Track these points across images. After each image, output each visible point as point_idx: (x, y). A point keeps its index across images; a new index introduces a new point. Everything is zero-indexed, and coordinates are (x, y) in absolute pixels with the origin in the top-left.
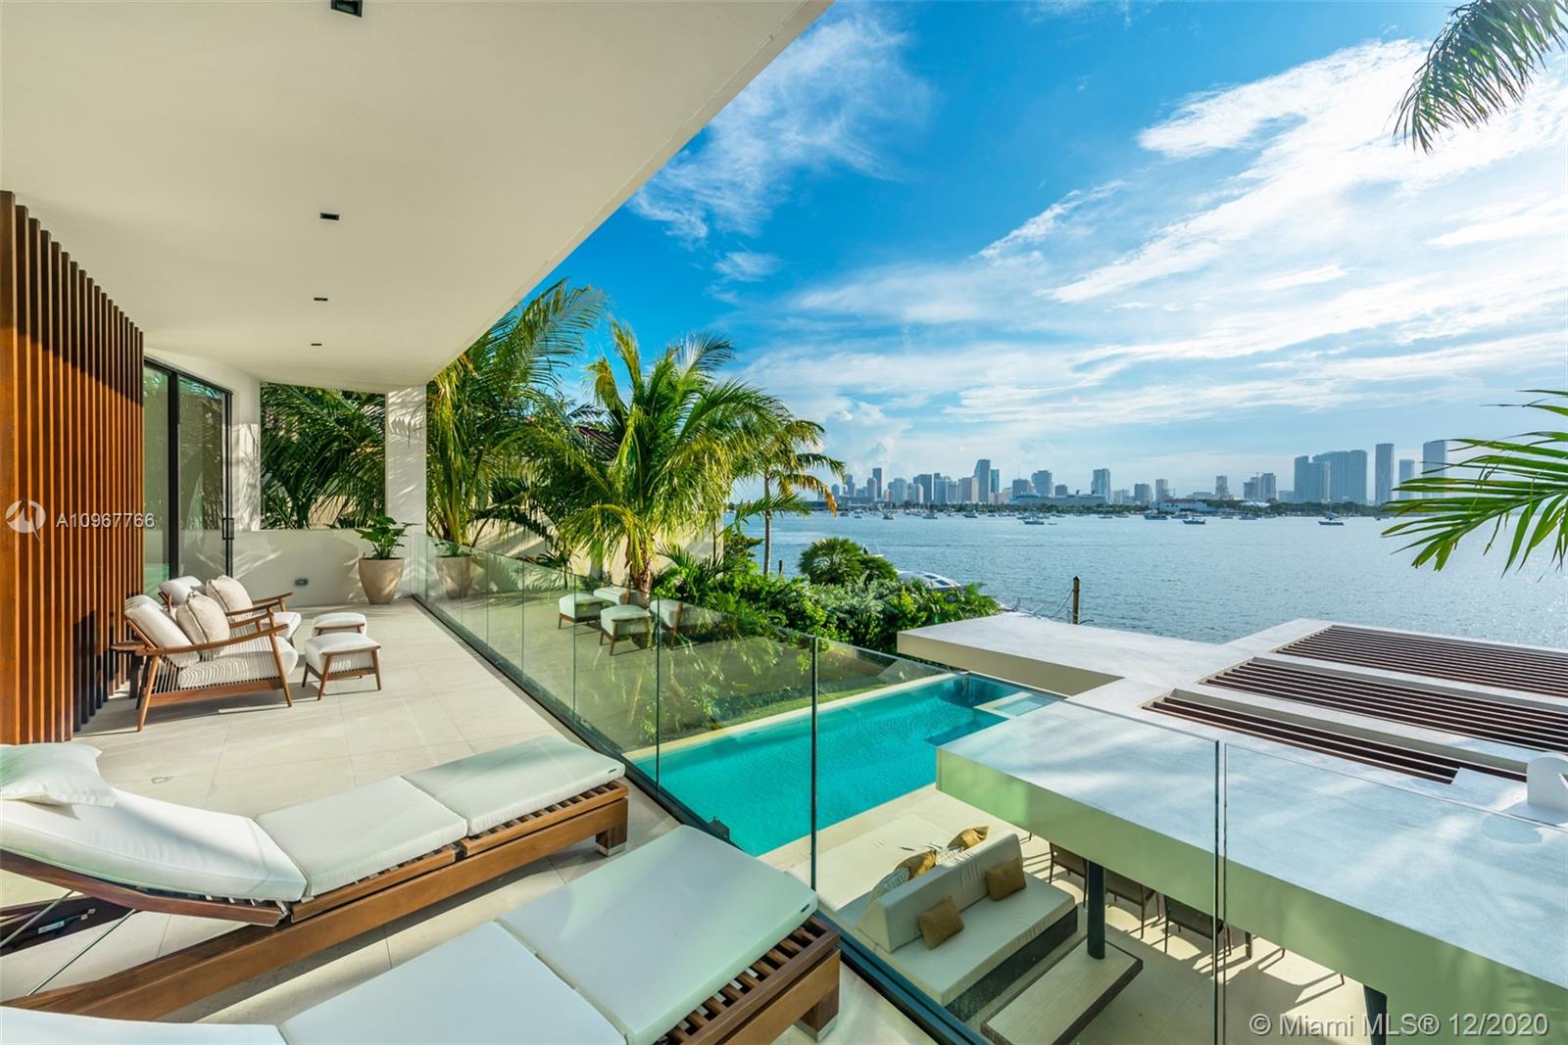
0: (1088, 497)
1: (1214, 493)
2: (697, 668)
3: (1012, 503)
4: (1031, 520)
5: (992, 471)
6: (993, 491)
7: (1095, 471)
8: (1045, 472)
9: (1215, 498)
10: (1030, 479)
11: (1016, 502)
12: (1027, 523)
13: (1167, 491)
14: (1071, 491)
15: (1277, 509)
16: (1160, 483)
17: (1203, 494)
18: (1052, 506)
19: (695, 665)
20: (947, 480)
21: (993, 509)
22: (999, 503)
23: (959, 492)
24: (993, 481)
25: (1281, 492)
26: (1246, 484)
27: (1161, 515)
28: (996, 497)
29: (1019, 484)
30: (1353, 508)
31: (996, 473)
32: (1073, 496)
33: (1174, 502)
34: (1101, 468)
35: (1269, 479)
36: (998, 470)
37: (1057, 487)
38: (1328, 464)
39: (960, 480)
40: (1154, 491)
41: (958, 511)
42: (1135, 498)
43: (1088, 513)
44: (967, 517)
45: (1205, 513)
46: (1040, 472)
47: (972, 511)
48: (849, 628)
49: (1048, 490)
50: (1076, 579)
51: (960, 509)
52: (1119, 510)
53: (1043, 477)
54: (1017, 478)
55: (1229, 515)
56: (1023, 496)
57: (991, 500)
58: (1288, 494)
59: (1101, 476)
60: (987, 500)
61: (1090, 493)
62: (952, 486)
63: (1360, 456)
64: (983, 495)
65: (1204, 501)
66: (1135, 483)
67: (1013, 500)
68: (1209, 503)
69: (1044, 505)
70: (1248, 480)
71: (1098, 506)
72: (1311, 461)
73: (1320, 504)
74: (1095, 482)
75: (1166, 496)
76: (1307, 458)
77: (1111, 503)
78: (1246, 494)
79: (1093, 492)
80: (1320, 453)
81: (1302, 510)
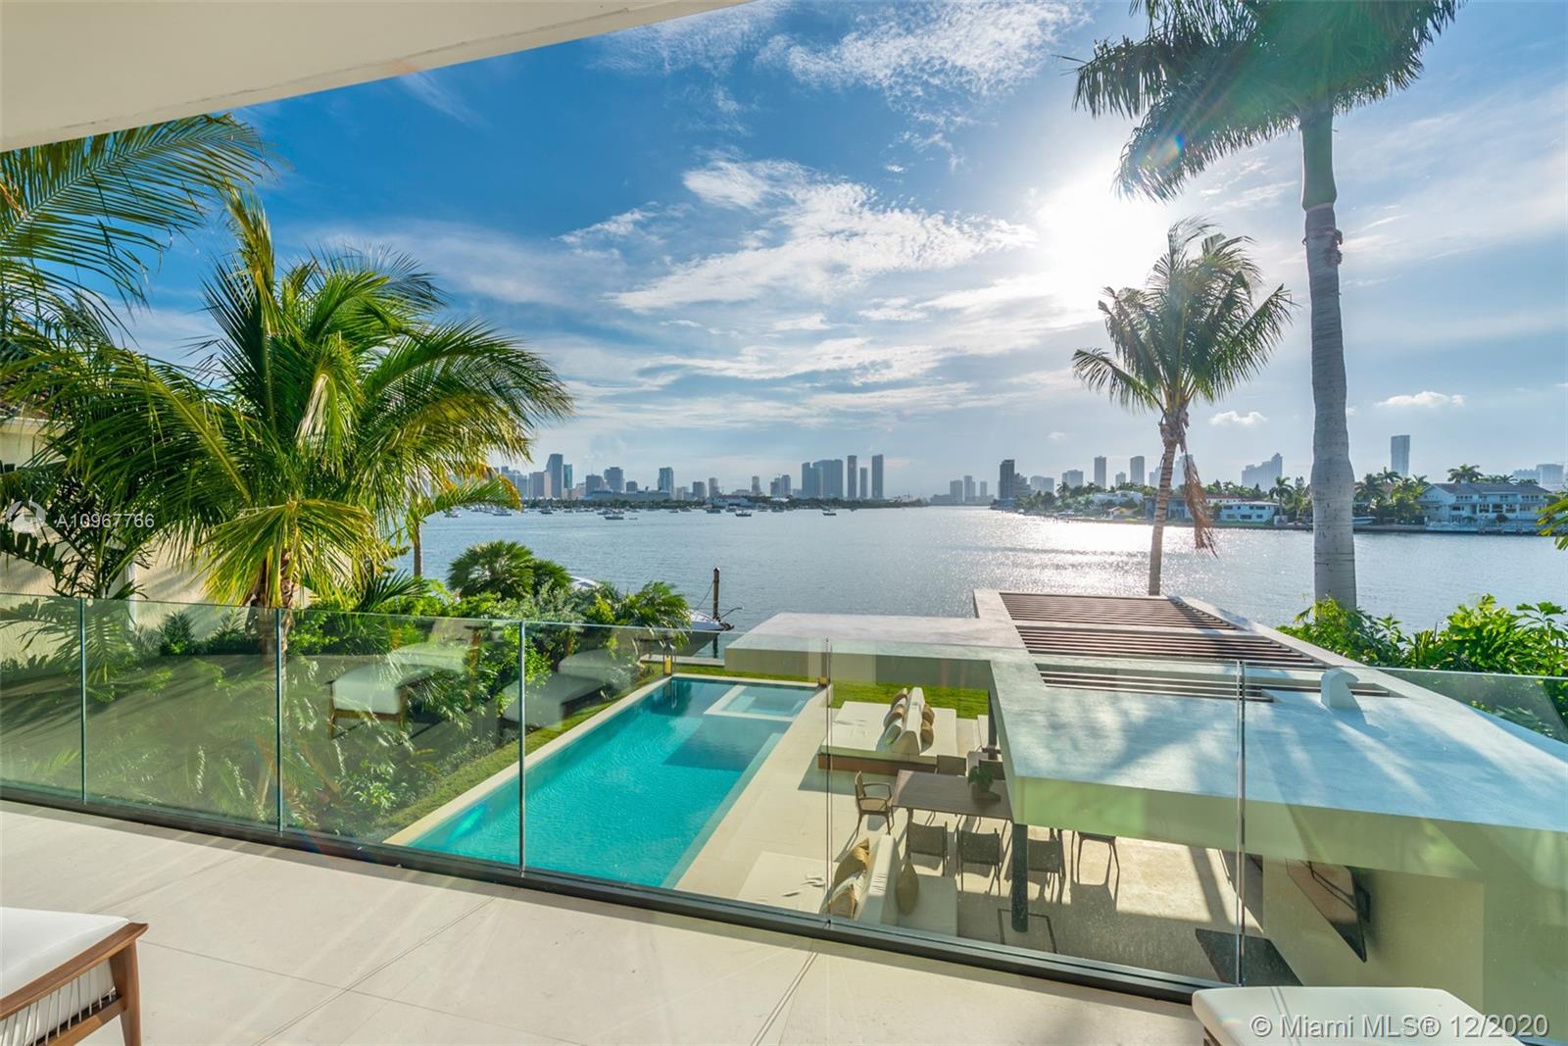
0: (652, 493)
1: (751, 490)
2: (385, 744)
3: (586, 499)
4: (611, 516)
5: (565, 466)
6: (566, 486)
7: (661, 470)
8: (617, 468)
9: (752, 495)
10: (602, 475)
11: (589, 498)
12: (608, 518)
13: (716, 488)
14: (641, 487)
15: (794, 504)
16: (712, 481)
17: (743, 491)
18: (625, 502)
19: (381, 740)
20: (516, 474)
21: (569, 505)
22: (574, 499)
23: (530, 488)
24: (566, 476)
25: (794, 490)
26: (772, 484)
27: (715, 509)
28: (570, 492)
29: (592, 480)
30: (838, 503)
31: (568, 469)
32: (642, 492)
33: (724, 497)
34: (665, 467)
35: (786, 478)
36: (571, 466)
37: (628, 484)
38: (821, 468)
39: (530, 474)
40: (707, 487)
41: (531, 507)
42: (693, 495)
43: (658, 508)
44: (543, 513)
45: (748, 507)
46: (612, 468)
47: (547, 506)
48: (547, 651)
49: (619, 486)
50: (716, 570)
51: (534, 505)
52: (682, 505)
53: (614, 474)
54: (590, 474)
55: (763, 509)
56: (597, 492)
57: (565, 495)
58: (799, 491)
59: (666, 474)
60: (559, 495)
61: (656, 489)
62: (522, 480)
63: (840, 462)
64: (556, 490)
65: (746, 497)
66: (693, 481)
67: (587, 496)
68: (749, 498)
69: (617, 501)
70: (773, 481)
71: (666, 501)
72: (811, 466)
73: (818, 500)
74: (661, 480)
75: (718, 492)
76: (809, 464)
77: (675, 499)
78: (773, 491)
79: (660, 489)
80: (817, 461)
81: (808, 504)
